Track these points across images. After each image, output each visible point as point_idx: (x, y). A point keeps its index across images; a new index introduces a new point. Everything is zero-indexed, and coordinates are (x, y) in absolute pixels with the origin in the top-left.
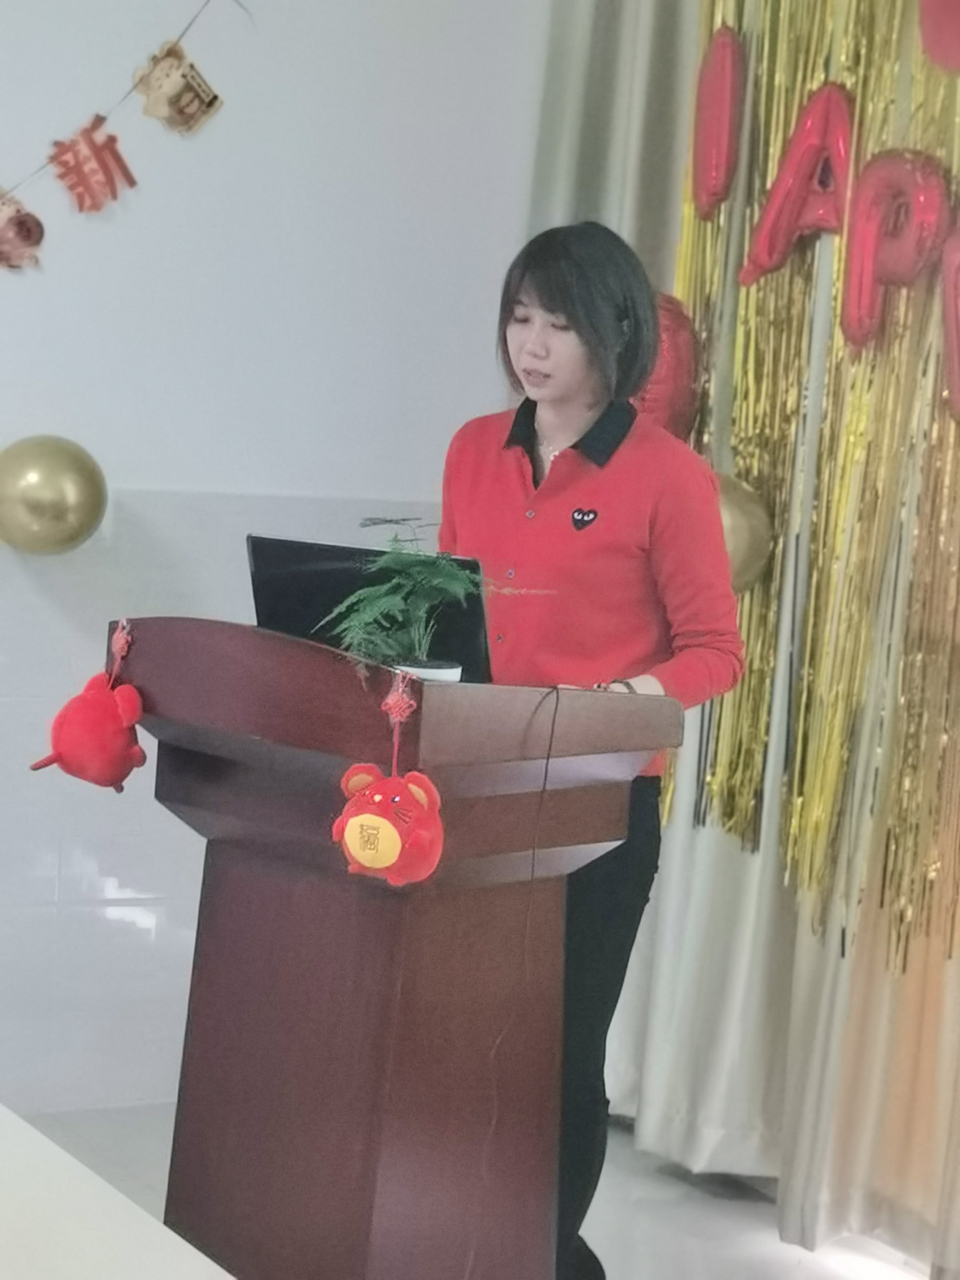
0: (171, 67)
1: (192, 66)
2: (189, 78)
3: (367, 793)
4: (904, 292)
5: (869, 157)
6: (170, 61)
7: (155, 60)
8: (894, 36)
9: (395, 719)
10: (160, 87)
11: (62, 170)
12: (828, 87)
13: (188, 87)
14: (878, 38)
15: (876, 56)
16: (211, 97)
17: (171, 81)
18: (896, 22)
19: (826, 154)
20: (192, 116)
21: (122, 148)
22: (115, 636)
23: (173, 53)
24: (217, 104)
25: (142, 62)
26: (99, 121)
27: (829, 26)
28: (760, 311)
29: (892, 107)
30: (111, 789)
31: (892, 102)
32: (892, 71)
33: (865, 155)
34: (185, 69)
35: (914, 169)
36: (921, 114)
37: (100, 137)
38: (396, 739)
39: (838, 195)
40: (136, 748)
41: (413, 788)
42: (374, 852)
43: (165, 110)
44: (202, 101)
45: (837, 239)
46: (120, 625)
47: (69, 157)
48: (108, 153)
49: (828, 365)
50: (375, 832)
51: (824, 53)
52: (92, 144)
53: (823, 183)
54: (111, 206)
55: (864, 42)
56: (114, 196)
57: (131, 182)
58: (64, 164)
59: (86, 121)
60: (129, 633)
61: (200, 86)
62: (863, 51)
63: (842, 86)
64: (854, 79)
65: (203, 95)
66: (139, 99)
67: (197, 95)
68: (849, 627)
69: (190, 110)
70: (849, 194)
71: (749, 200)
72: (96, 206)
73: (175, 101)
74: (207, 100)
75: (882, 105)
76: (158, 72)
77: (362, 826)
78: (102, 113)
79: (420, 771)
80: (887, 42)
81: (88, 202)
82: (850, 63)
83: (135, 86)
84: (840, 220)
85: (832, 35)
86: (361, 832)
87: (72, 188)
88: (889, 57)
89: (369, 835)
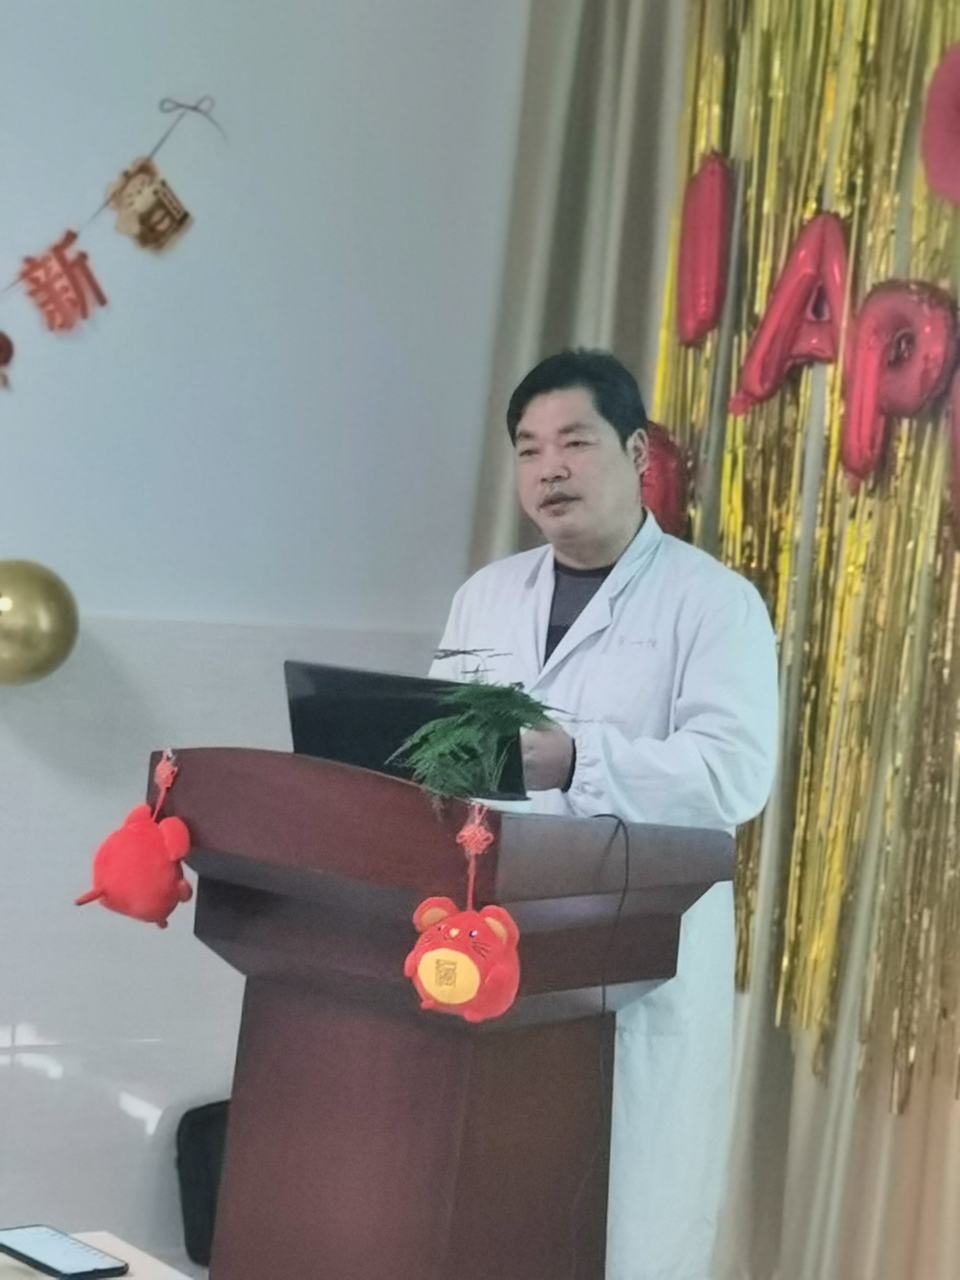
0: (143, 184)
1: (163, 184)
2: (161, 195)
3: (443, 927)
4: (905, 423)
5: (869, 288)
6: (141, 177)
7: (128, 176)
8: (894, 167)
9: (471, 851)
10: (132, 204)
11: (32, 287)
12: (821, 218)
13: (160, 204)
14: (877, 170)
15: (875, 187)
16: (182, 214)
17: (143, 200)
18: (896, 153)
19: (819, 283)
20: (163, 234)
21: (95, 265)
22: (159, 767)
23: (145, 169)
24: (188, 221)
25: (114, 178)
26: (71, 237)
27: (823, 155)
28: (749, 439)
29: (893, 239)
30: (153, 926)
31: (893, 232)
32: (892, 202)
33: (864, 287)
34: (156, 186)
35: (921, 301)
36: (922, 246)
37: (71, 254)
38: (472, 872)
39: (832, 323)
40: (182, 883)
41: (490, 921)
42: (452, 987)
43: (136, 228)
44: (173, 218)
45: (830, 369)
46: (165, 756)
47: (40, 274)
48: (78, 269)
49: (821, 495)
50: (452, 967)
51: (817, 182)
52: (62, 259)
53: (817, 311)
54: (83, 325)
55: (860, 172)
56: (85, 314)
57: (102, 300)
58: (35, 281)
59: (56, 236)
60: (175, 764)
61: (171, 202)
62: (859, 181)
63: (836, 215)
64: (849, 210)
65: (174, 212)
66: (110, 217)
67: (168, 213)
68: (849, 759)
69: (162, 227)
70: (844, 323)
71: (736, 327)
72: (66, 325)
73: (145, 219)
74: (178, 217)
75: (881, 235)
76: (130, 189)
77: (438, 961)
78: (74, 229)
79: (498, 904)
80: (887, 172)
81: (59, 319)
82: (844, 193)
83: (106, 204)
84: (835, 351)
85: (826, 165)
86: (437, 968)
87: (43, 305)
88: (888, 187)
89: (448, 970)
